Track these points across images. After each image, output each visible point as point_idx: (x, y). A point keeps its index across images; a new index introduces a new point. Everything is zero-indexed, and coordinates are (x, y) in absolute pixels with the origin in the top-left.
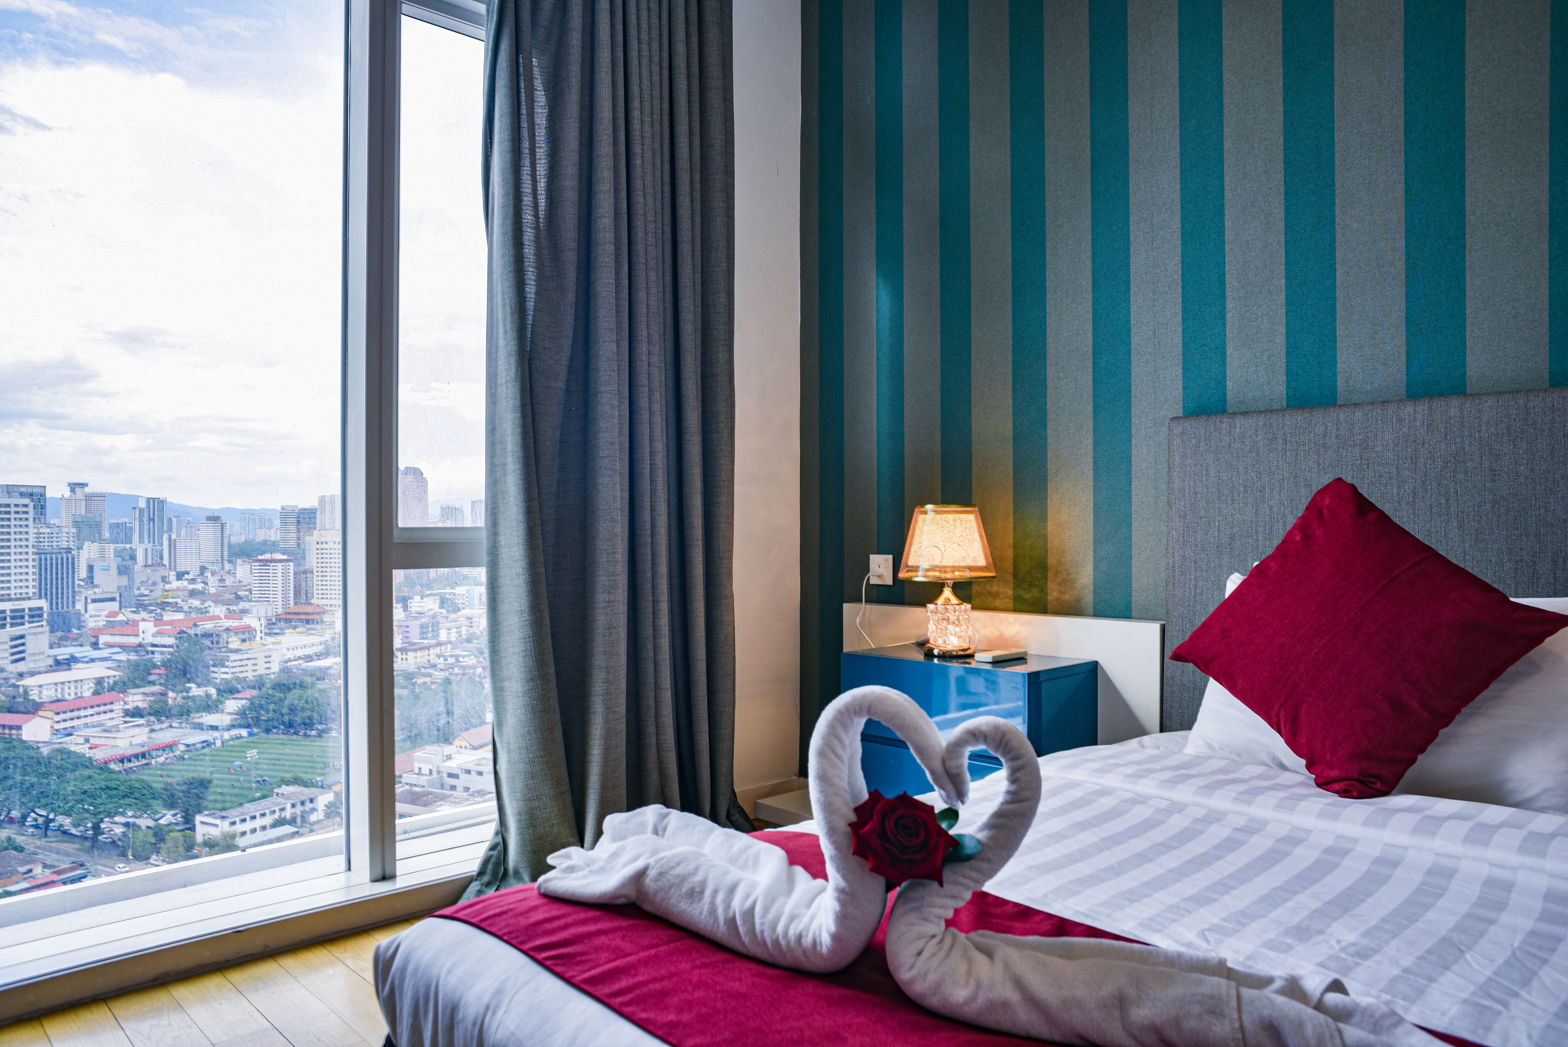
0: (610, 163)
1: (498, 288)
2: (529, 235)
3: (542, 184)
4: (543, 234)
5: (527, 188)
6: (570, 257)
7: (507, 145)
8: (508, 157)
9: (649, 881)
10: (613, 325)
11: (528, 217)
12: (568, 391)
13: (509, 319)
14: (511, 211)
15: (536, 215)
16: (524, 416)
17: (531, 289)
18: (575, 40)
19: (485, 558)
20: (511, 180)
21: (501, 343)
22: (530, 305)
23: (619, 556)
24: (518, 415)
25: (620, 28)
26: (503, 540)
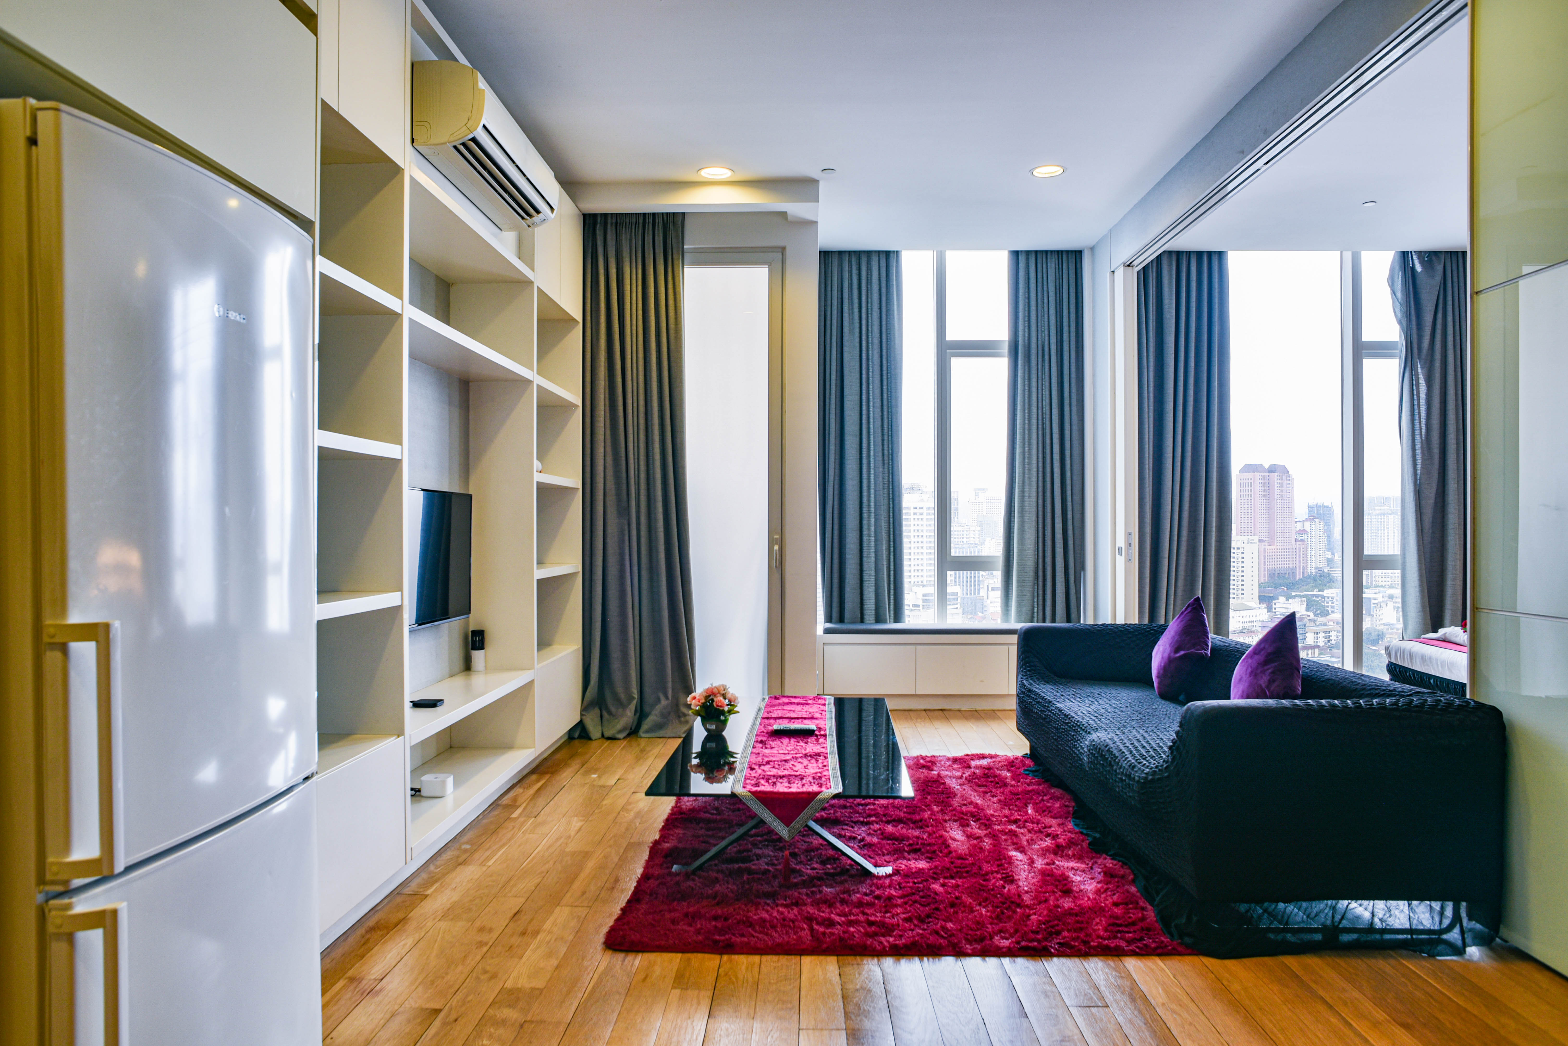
0: (1454, 412)
1: (1406, 467)
2: (1418, 446)
3: (1423, 422)
4: (1424, 442)
5: (1417, 427)
6: (1436, 451)
7: (1409, 413)
8: (1409, 418)
9: (1447, 635)
10: (1455, 477)
11: (1418, 439)
12: (1436, 502)
13: (1410, 478)
14: (1410, 438)
15: (1421, 438)
16: (1416, 515)
17: (1419, 467)
18: (1438, 364)
19: (1400, 567)
20: (1410, 426)
21: (1407, 487)
22: (1419, 472)
23: (1458, 567)
24: (1414, 514)
25: (1459, 352)
26: (1408, 560)
